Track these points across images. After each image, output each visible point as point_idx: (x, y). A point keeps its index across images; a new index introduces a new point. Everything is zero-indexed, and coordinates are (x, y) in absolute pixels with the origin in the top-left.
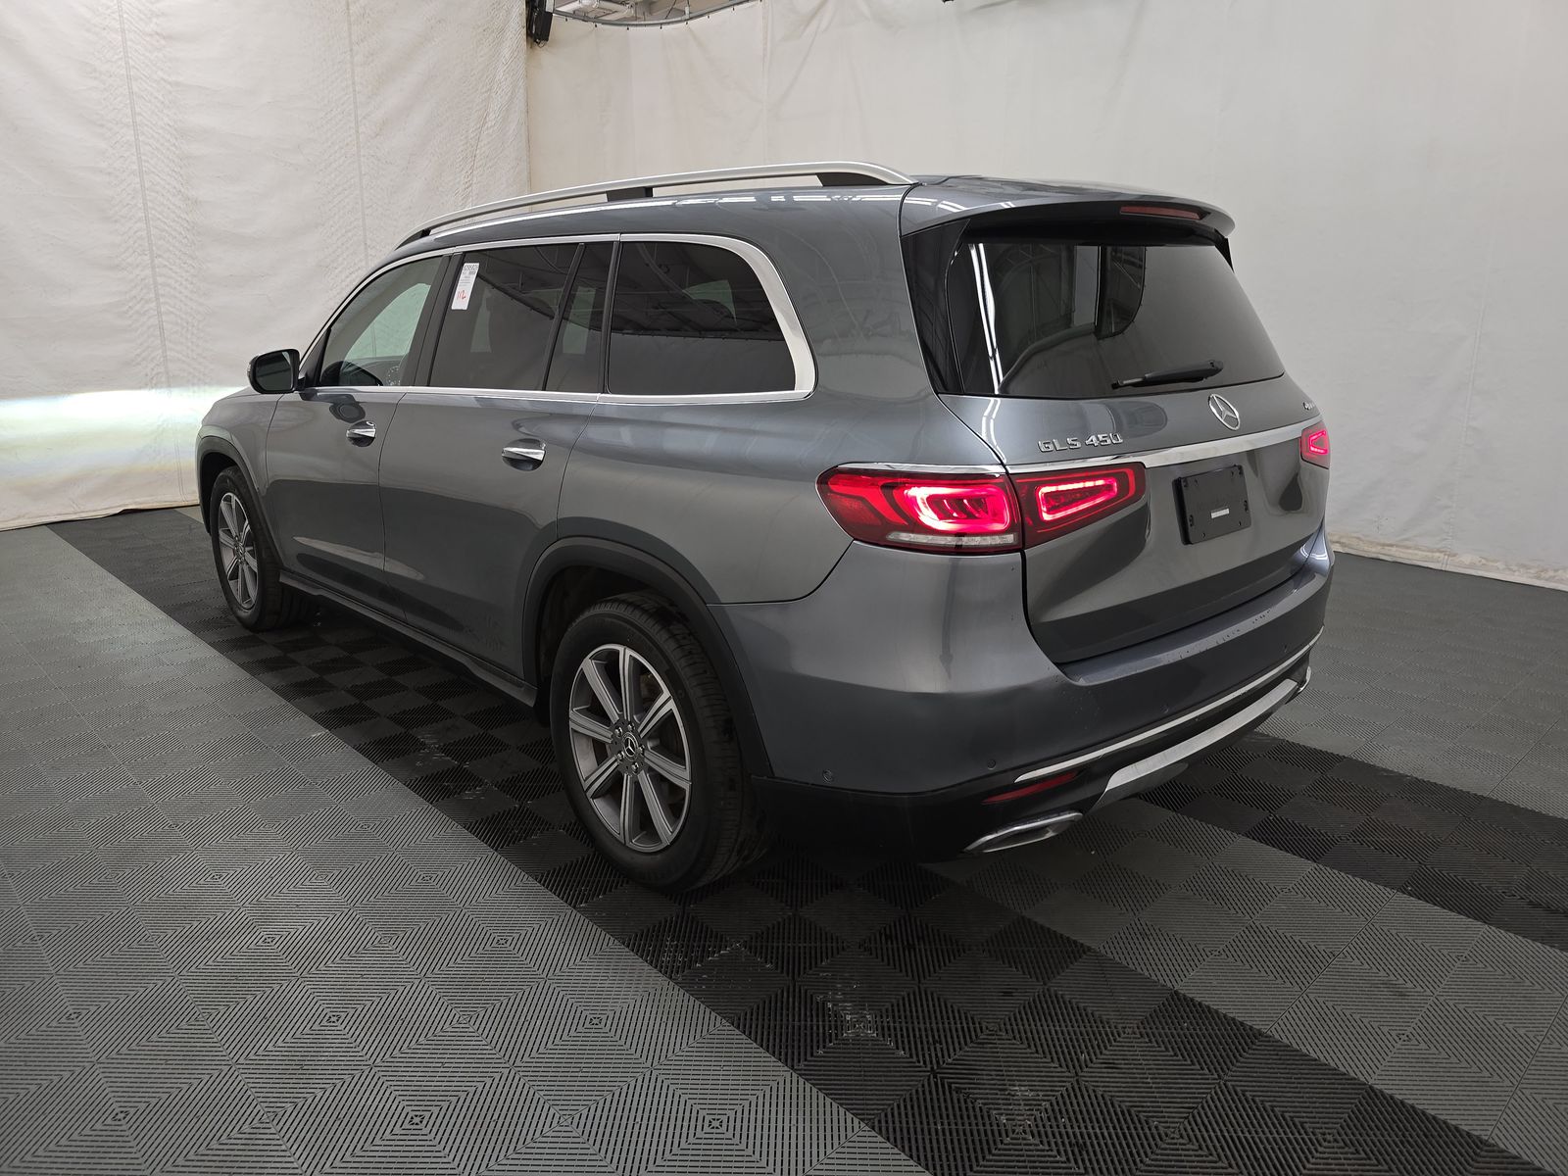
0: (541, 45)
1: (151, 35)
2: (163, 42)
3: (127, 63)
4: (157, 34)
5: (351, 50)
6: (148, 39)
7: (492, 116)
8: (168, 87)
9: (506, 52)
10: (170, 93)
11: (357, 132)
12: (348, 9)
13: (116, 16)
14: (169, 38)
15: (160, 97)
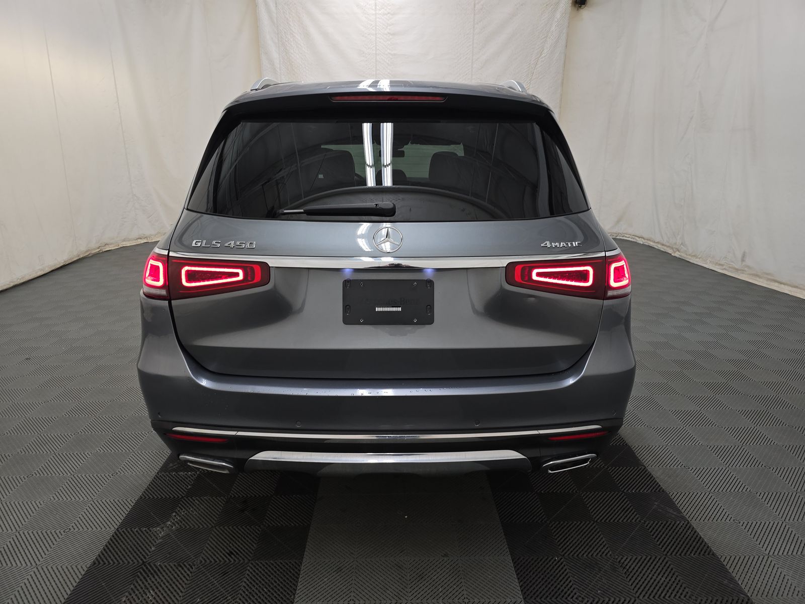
0: (582, 8)
1: (386, 34)
2: (391, 37)
3: (376, 48)
4: (389, 33)
5: (474, 27)
6: (385, 36)
7: (545, 51)
8: (391, 56)
9: (558, 15)
10: (392, 59)
11: (472, 67)
12: (475, 7)
13: (374, 28)
14: (393, 34)
15: (387, 62)
